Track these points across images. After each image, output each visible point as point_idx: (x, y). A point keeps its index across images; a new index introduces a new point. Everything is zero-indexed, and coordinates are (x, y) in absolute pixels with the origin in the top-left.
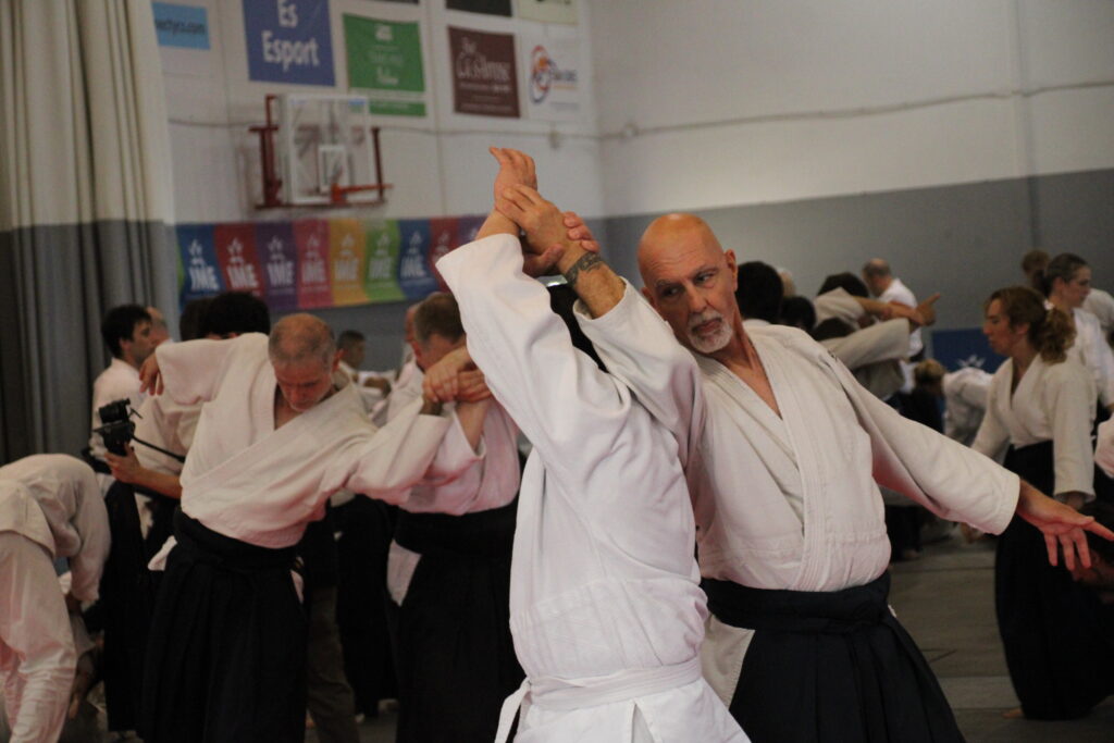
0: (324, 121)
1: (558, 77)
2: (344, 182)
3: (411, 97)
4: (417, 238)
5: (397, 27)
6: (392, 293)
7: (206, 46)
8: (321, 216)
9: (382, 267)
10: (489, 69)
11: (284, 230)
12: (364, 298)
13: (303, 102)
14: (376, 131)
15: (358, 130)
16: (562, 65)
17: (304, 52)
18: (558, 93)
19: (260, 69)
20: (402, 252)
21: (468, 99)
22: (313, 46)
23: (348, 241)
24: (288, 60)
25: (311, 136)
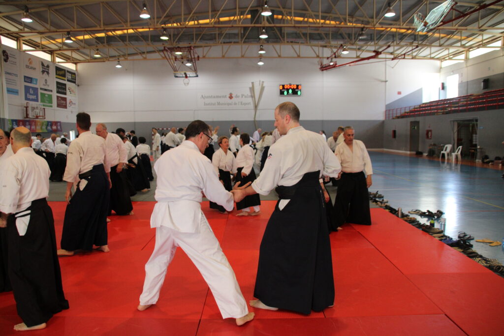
0: (36, 106)
1: (73, 104)
2: (38, 115)
3: (51, 105)
4: (50, 124)
5: (48, 95)
6: (45, 131)
7: (18, 95)
8: (35, 120)
9: (44, 127)
10: (62, 102)
11: (29, 121)
12: (41, 131)
13: (32, 104)
14: (44, 109)
15: (41, 108)
16: (74, 102)
17: (34, 97)
18: (73, 106)
19: (27, 99)
20: (47, 125)
21: (59, 105)
22: (35, 96)
23: (39, 123)
24: (31, 98)
25: (33, 109)
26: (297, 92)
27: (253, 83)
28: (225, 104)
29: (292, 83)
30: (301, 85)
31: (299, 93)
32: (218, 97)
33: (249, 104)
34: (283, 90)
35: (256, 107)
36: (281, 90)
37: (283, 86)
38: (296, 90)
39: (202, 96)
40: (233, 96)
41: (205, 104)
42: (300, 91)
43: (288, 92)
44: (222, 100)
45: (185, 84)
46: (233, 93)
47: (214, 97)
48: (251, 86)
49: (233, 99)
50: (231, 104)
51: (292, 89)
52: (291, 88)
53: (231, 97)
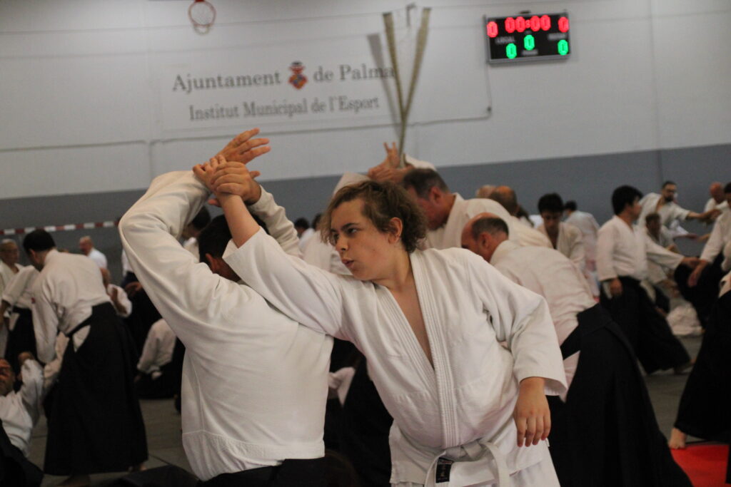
26: (558, 41)
27: (387, 16)
28: (277, 111)
29: (535, 10)
30: (566, 15)
31: (563, 47)
32: (244, 81)
33: (372, 103)
34: (502, 40)
35: (404, 114)
36: (492, 40)
37: (501, 22)
38: (552, 37)
39: (179, 78)
40: (305, 73)
41: (195, 115)
42: (567, 40)
43: (520, 47)
44: (262, 95)
45: (196, 25)
46: (305, 63)
47: (230, 83)
48: (378, 27)
49: (306, 87)
50: (300, 109)
51: (534, 34)
52: (529, 30)
53: (298, 80)
